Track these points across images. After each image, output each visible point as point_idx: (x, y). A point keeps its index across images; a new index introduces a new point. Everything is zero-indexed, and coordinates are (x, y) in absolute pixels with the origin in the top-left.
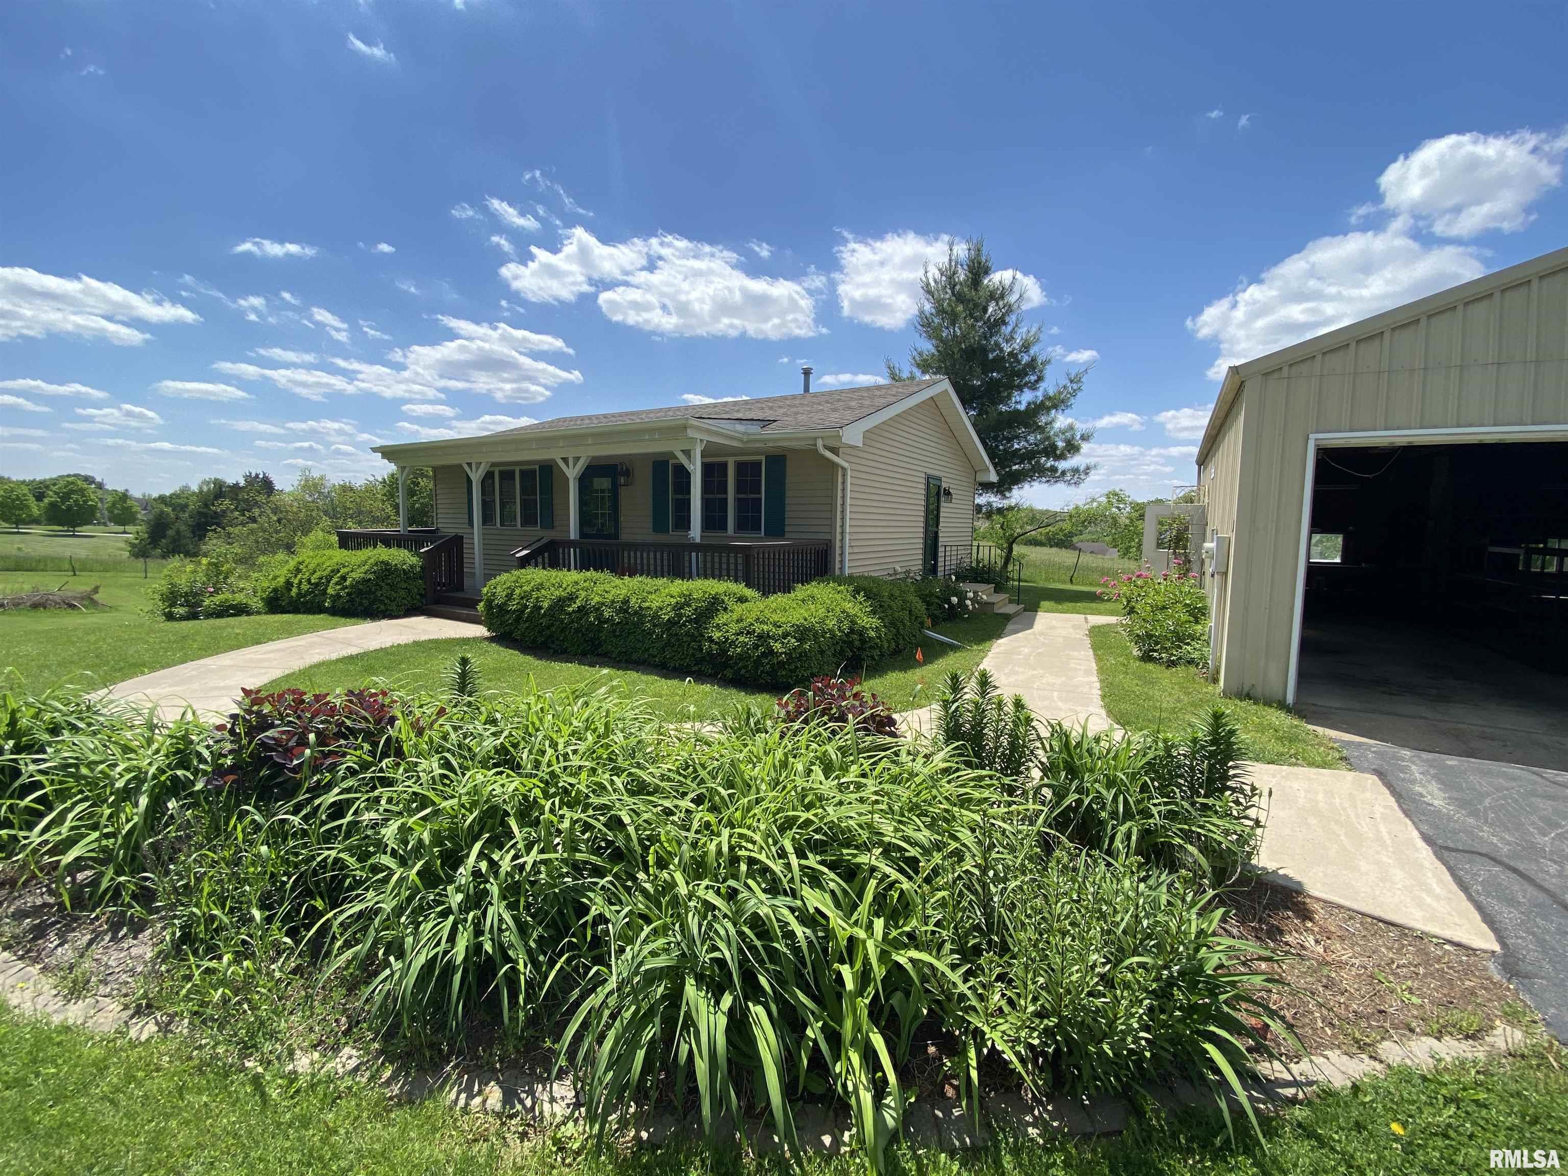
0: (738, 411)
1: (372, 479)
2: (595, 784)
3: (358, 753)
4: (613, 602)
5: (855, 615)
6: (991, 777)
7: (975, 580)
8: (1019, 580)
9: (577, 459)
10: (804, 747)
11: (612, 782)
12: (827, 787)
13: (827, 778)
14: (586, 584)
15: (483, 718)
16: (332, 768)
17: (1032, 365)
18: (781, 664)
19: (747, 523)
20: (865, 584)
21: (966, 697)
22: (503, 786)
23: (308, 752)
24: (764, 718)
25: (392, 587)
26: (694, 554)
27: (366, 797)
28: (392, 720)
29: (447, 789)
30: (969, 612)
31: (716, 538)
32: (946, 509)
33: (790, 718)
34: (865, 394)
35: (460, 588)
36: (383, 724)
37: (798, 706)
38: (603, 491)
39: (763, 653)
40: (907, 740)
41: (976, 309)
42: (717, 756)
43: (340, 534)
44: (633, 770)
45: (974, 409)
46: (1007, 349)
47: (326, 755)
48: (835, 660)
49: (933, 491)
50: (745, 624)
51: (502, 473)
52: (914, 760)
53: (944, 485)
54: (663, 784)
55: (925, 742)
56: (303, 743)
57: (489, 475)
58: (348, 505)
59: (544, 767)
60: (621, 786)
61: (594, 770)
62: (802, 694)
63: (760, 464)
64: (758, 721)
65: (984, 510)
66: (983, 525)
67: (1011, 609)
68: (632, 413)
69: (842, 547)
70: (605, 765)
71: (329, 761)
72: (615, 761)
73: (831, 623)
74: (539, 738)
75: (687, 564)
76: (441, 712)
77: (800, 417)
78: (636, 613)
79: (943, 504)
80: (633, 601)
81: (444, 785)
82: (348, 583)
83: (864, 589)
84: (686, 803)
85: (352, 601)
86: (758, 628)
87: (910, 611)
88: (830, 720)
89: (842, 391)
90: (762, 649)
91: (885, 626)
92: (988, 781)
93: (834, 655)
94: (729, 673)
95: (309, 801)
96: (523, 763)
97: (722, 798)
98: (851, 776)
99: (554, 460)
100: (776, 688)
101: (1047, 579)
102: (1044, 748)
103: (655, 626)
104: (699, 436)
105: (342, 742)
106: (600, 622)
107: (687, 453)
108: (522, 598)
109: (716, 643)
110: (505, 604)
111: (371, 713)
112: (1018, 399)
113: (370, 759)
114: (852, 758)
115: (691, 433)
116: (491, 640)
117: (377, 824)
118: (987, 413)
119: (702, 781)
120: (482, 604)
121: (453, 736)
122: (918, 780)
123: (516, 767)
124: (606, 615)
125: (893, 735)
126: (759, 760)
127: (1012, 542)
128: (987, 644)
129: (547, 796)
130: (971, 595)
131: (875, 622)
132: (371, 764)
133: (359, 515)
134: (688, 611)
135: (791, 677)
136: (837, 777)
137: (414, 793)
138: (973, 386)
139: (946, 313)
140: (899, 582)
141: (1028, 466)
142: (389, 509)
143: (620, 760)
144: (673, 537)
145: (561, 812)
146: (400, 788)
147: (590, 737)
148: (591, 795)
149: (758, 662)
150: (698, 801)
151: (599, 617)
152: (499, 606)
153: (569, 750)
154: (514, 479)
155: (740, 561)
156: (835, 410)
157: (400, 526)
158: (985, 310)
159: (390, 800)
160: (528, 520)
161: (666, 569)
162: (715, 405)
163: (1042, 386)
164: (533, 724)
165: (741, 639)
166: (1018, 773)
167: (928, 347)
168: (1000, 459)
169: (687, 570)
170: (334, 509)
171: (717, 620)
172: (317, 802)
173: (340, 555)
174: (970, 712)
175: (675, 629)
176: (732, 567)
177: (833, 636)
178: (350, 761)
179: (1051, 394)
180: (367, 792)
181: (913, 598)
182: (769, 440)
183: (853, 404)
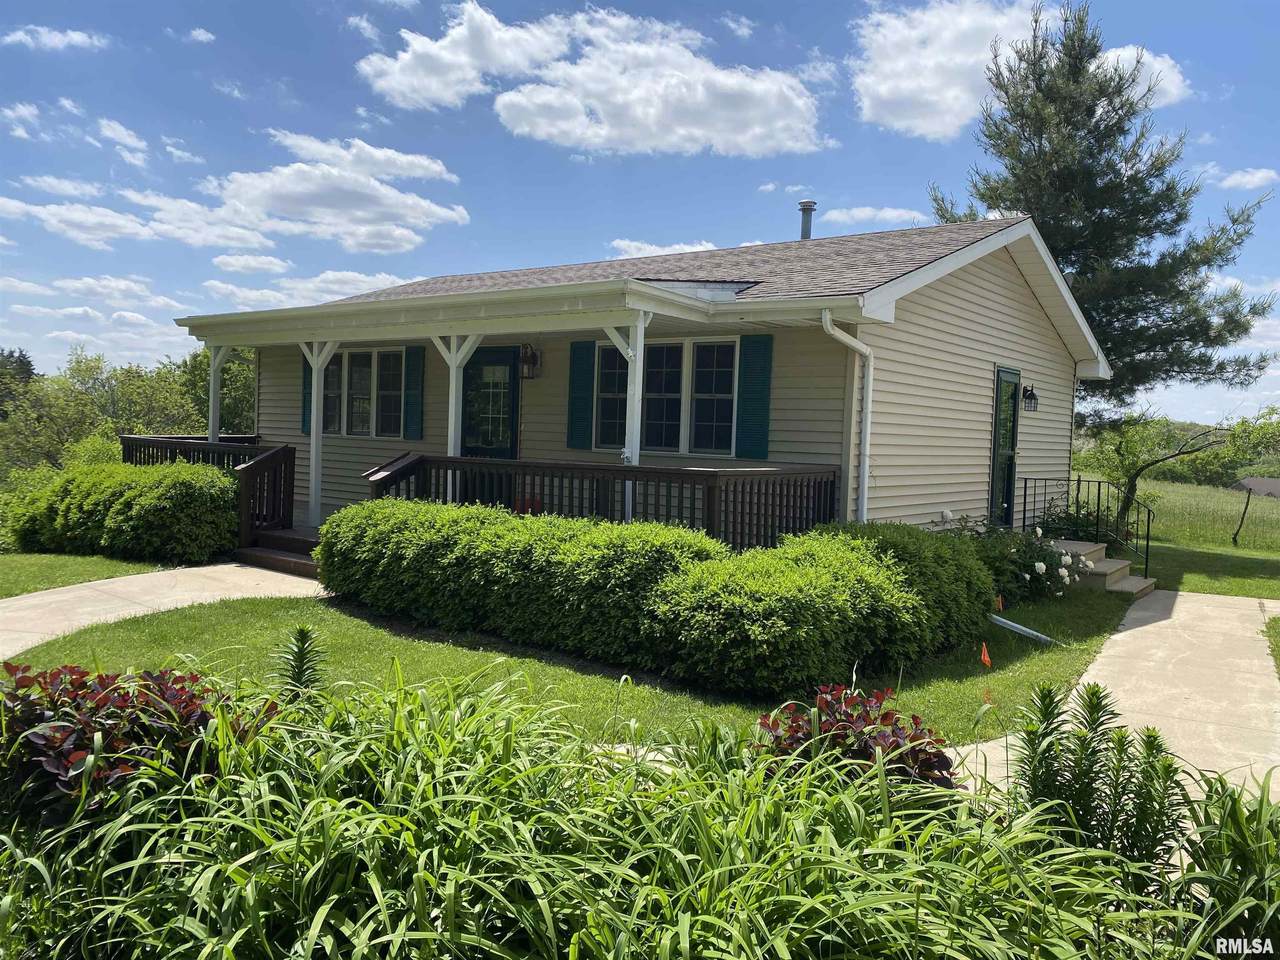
0: (700, 268)
1: (166, 361)
2: (491, 831)
3: (156, 763)
4: (508, 552)
5: (880, 587)
6: (1106, 861)
7: (1074, 536)
8: (1148, 538)
9: (463, 339)
10: (803, 794)
11: (516, 830)
12: (843, 859)
13: (841, 845)
14: (469, 525)
15: (328, 721)
16: (121, 785)
17: (1168, 196)
18: (761, 659)
19: (710, 436)
20: (896, 537)
21: (1066, 728)
22: (359, 824)
23: (91, 758)
24: (738, 743)
25: (195, 520)
26: (629, 484)
27: (167, 828)
28: (204, 719)
29: (278, 823)
30: (1063, 587)
31: (663, 460)
32: (1027, 421)
33: (781, 748)
34: (898, 242)
35: (288, 524)
36: (192, 723)
37: (794, 730)
38: (496, 385)
39: (733, 641)
40: (968, 791)
41: (1076, 110)
42: (672, 801)
43: (124, 441)
44: (546, 814)
45: (1072, 264)
46: (1126, 170)
47: (113, 765)
48: (845, 657)
49: (1008, 391)
50: (706, 593)
51: (353, 357)
52: (980, 826)
53: (1024, 383)
54: (590, 838)
55: (995, 797)
56: (84, 745)
57: (336, 360)
58: (135, 397)
59: (416, 801)
60: (528, 837)
61: (488, 809)
62: (798, 711)
63: (730, 348)
64: (730, 748)
65: (1089, 422)
66: (1086, 446)
67: (1134, 584)
68: (542, 271)
69: (858, 478)
70: (502, 803)
71: (118, 773)
72: (517, 798)
73: (841, 598)
74: (410, 757)
75: (618, 497)
76: (272, 709)
77: (797, 278)
78: (541, 570)
79: (1022, 413)
80: (537, 552)
81: (275, 817)
82: (134, 512)
83: (895, 546)
84: (623, 870)
85: (138, 538)
86: (727, 601)
87: (969, 584)
88: (844, 754)
89: (862, 237)
90: (731, 634)
91: (927, 606)
92: (1101, 867)
93: (844, 649)
94: (679, 669)
95: (87, 830)
96: (386, 792)
97: (679, 866)
98: (881, 844)
99: (430, 342)
100: (755, 695)
101: (1194, 537)
102: (1196, 818)
103: (569, 590)
104: (643, 306)
105: (135, 747)
106: (486, 582)
107: (624, 332)
108: (376, 542)
109: (660, 621)
110: (352, 550)
111: (177, 707)
112: (1145, 249)
113: (172, 773)
114: (880, 817)
115: (631, 302)
116: (329, 602)
117: (177, 870)
118: (1093, 270)
119: (648, 839)
120: (318, 549)
121: (290, 745)
122: (988, 857)
123: (376, 799)
124: (497, 571)
125: (946, 783)
126: (734, 810)
127: (1134, 474)
128: (1095, 641)
129: (421, 844)
130: (1067, 560)
131: (912, 599)
132: (172, 782)
133: (149, 414)
134: (619, 570)
135: (776, 681)
136: (857, 846)
137: (234, 828)
138: (1072, 228)
139: (1028, 117)
140: (952, 535)
141: (1161, 355)
142: (190, 406)
143: (525, 795)
144: (597, 455)
145: (442, 870)
146: (215, 819)
147: (481, 760)
148: (484, 846)
149: (724, 655)
150: (642, 867)
151: (487, 575)
152: (344, 555)
153: (452, 777)
154: (369, 365)
155: (699, 494)
156: (850, 267)
157: (209, 433)
158: (1091, 112)
159: (197, 836)
160: (387, 426)
161: (586, 504)
162: (665, 259)
163: (1185, 228)
164: (400, 734)
165: (700, 616)
166: (1152, 856)
167: (997, 168)
168: (1115, 344)
169: (618, 507)
170: (114, 403)
171: (662, 586)
172: (99, 832)
173: (124, 472)
174: (1073, 752)
175: (597, 598)
176: (687, 503)
177: (844, 618)
178: (145, 776)
179: (1200, 239)
180: (169, 822)
181: (973, 563)
182: (748, 313)
183: (880, 256)
